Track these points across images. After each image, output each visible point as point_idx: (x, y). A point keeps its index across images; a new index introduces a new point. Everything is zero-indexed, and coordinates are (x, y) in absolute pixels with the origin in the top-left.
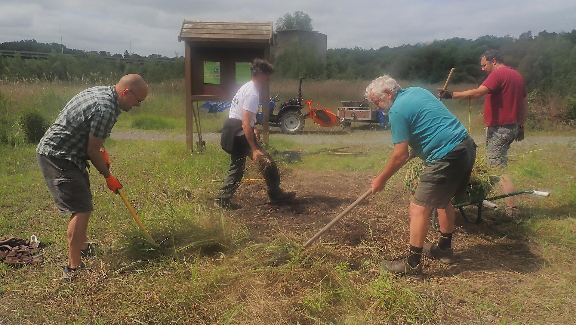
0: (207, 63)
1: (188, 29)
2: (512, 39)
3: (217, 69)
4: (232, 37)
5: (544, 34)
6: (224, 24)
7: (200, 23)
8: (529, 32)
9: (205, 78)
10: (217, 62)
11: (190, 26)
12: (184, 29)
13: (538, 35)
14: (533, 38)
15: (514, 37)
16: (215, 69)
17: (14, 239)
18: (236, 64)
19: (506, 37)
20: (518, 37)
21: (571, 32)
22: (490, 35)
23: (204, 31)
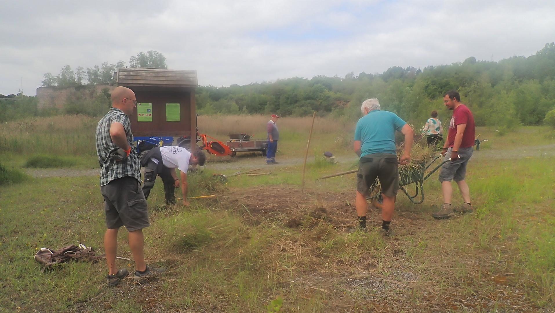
0: (140, 104)
1: (124, 76)
2: (339, 78)
3: (149, 110)
4: (165, 83)
5: (362, 75)
6: (155, 72)
7: (133, 71)
8: (352, 73)
9: (139, 117)
10: (149, 104)
11: (126, 73)
12: (120, 76)
13: (359, 76)
14: (356, 78)
15: (341, 77)
16: (147, 109)
17: (73, 246)
18: (166, 105)
19: (335, 77)
20: (344, 77)
21: (382, 74)
22: (322, 75)
23: (139, 78)
